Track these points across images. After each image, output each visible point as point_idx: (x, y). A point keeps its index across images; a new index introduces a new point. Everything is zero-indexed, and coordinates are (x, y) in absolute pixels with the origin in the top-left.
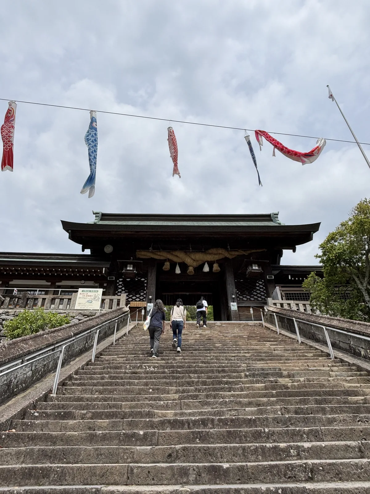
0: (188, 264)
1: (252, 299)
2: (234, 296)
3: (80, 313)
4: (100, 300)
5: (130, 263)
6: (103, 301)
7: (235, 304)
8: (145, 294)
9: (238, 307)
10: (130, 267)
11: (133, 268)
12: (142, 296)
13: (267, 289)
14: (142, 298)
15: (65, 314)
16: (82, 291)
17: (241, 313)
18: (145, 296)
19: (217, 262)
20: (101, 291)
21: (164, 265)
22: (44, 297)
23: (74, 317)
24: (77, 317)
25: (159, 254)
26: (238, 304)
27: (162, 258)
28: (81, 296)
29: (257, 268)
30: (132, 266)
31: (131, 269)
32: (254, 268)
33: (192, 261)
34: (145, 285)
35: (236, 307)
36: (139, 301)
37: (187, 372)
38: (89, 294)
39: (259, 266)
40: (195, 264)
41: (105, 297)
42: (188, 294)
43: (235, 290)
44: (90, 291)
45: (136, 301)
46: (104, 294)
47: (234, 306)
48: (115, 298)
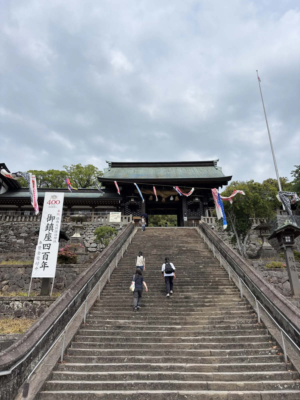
0: (163, 197)
1: (196, 215)
2: (185, 214)
3: (112, 224)
4: (120, 217)
5: (133, 198)
6: (122, 218)
7: (186, 218)
8: (140, 212)
9: (188, 219)
10: (132, 200)
11: (134, 200)
12: (139, 213)
13: (204, 210)
14: (138, 214)
15: (105, 224)
16: (112, 213)
17: (189, 222)
18: (140, 213)
19: (178, 196)
20: (120, 213)
21: (149, 197)
22: (95, 216)
23: (110, 226)
24: (111, 226)
25: (146, 191)
26: (187, 218)
27: (148, 193)
28: (111, 216)
29: (198, 200)
30: (133, 199)
31: (133, 201)
32: (196, 200)
33: (164, 195)
34: (140, 208)
35: (187, 219)
36: (137, 216)
37: (159, 246)
38: (115, 214)
39: (199, 199)
40: (166, 197)
41: (122, 216)
42: (163, 209)
43: (187, 210)
44: (115, 213)
45: (136, 216)
46: (122, 214)
47: (185, 219)
48: (127, 216)
